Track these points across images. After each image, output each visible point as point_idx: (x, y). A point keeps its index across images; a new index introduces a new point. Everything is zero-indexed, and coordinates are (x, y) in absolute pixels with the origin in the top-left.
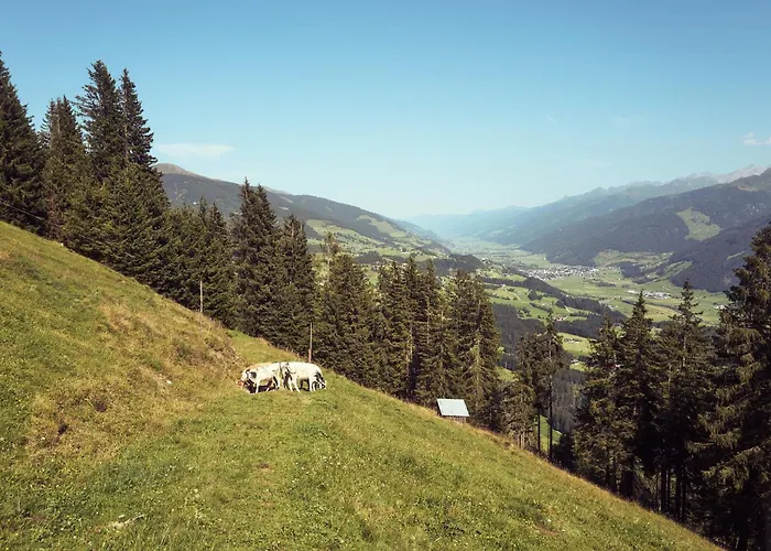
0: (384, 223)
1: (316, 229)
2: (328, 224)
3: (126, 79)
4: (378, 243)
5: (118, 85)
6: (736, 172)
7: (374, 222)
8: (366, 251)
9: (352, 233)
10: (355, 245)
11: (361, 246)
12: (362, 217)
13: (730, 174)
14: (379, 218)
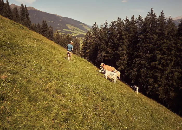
0: (86, 26)
1: (68, 27)
2: (71, 26)
3: (25, 6)
4: (84, 32)
5: (25, 7)
6: (178, 17)
7: (83, 26)
8: (81, 34)
9: (78, 28)
10: (78, 32)
11: (79, 32)
12: (81, 24)
13: (176, 18)
14: (85, 25)
